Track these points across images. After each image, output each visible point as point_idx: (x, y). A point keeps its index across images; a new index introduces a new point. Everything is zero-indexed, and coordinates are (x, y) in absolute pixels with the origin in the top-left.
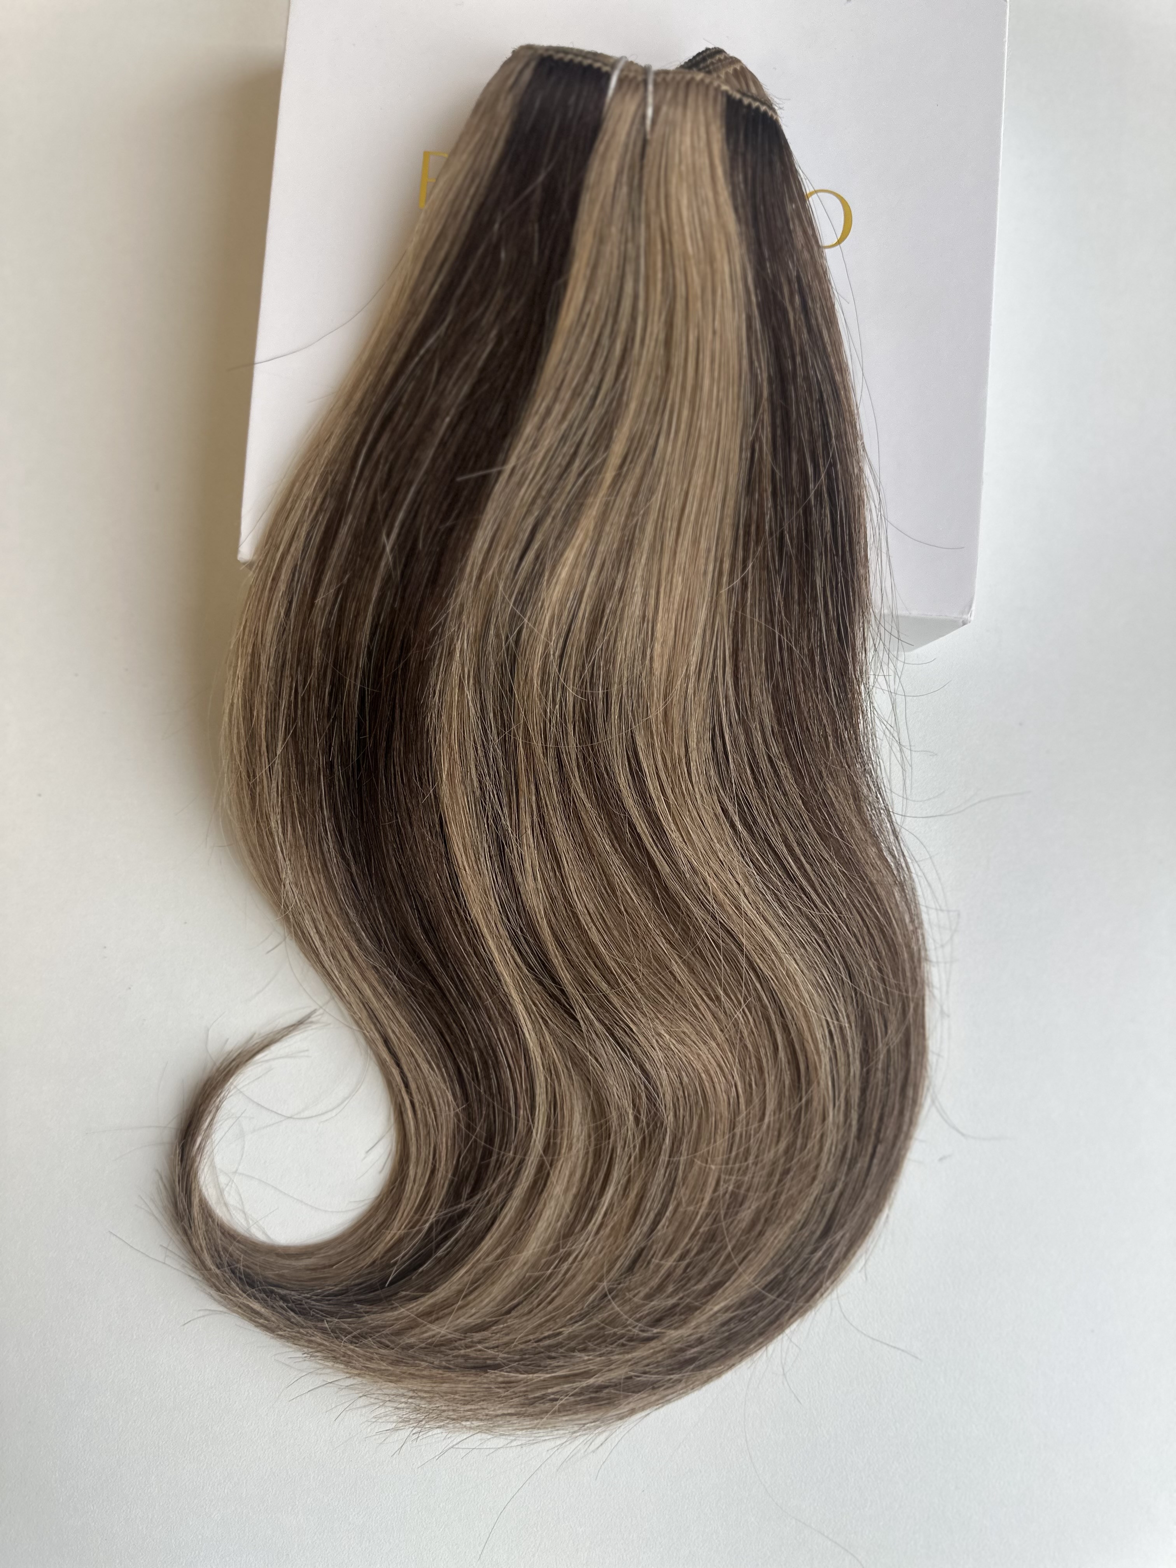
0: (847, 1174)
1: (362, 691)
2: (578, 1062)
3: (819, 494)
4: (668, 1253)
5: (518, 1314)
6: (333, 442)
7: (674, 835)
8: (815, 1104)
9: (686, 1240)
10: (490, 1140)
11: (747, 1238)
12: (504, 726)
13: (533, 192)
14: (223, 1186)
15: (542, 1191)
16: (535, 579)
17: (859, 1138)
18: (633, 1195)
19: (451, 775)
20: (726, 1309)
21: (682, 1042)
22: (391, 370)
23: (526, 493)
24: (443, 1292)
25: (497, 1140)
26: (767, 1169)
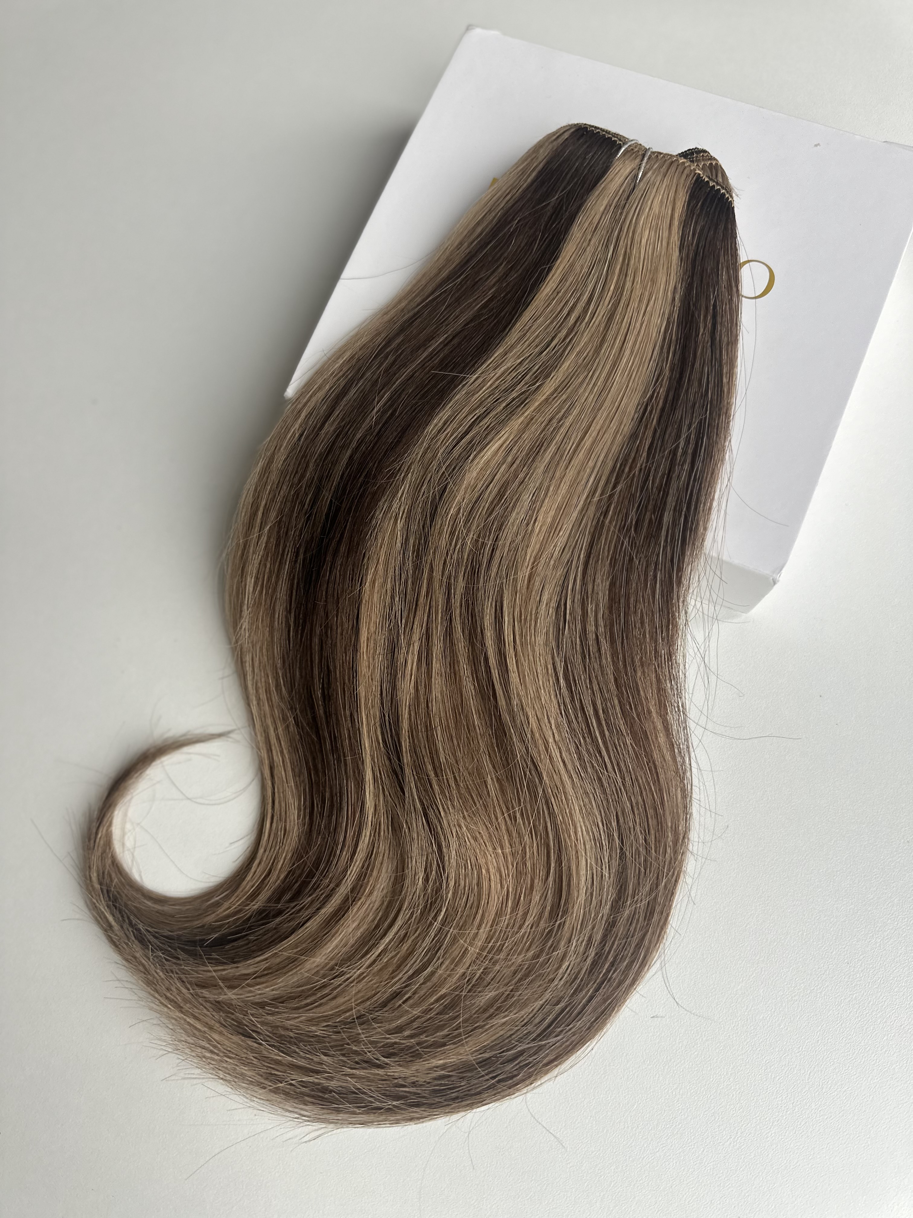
0: (572, 996)
1: (331, 501)
2: (395, 827)
3: (684, 455)
5: (290, 1006)
8: (565, 929)
9: (432, 1000)
12: (418, 559)
13: (548, 205)
15: (339, 921)
18: (404, 948)
19: (372, 585)
20: (443, 1067)
21: (475, 839)
23: (480, 395)
24: (242, 968)
25: (321, 867)
26: (513, 968)
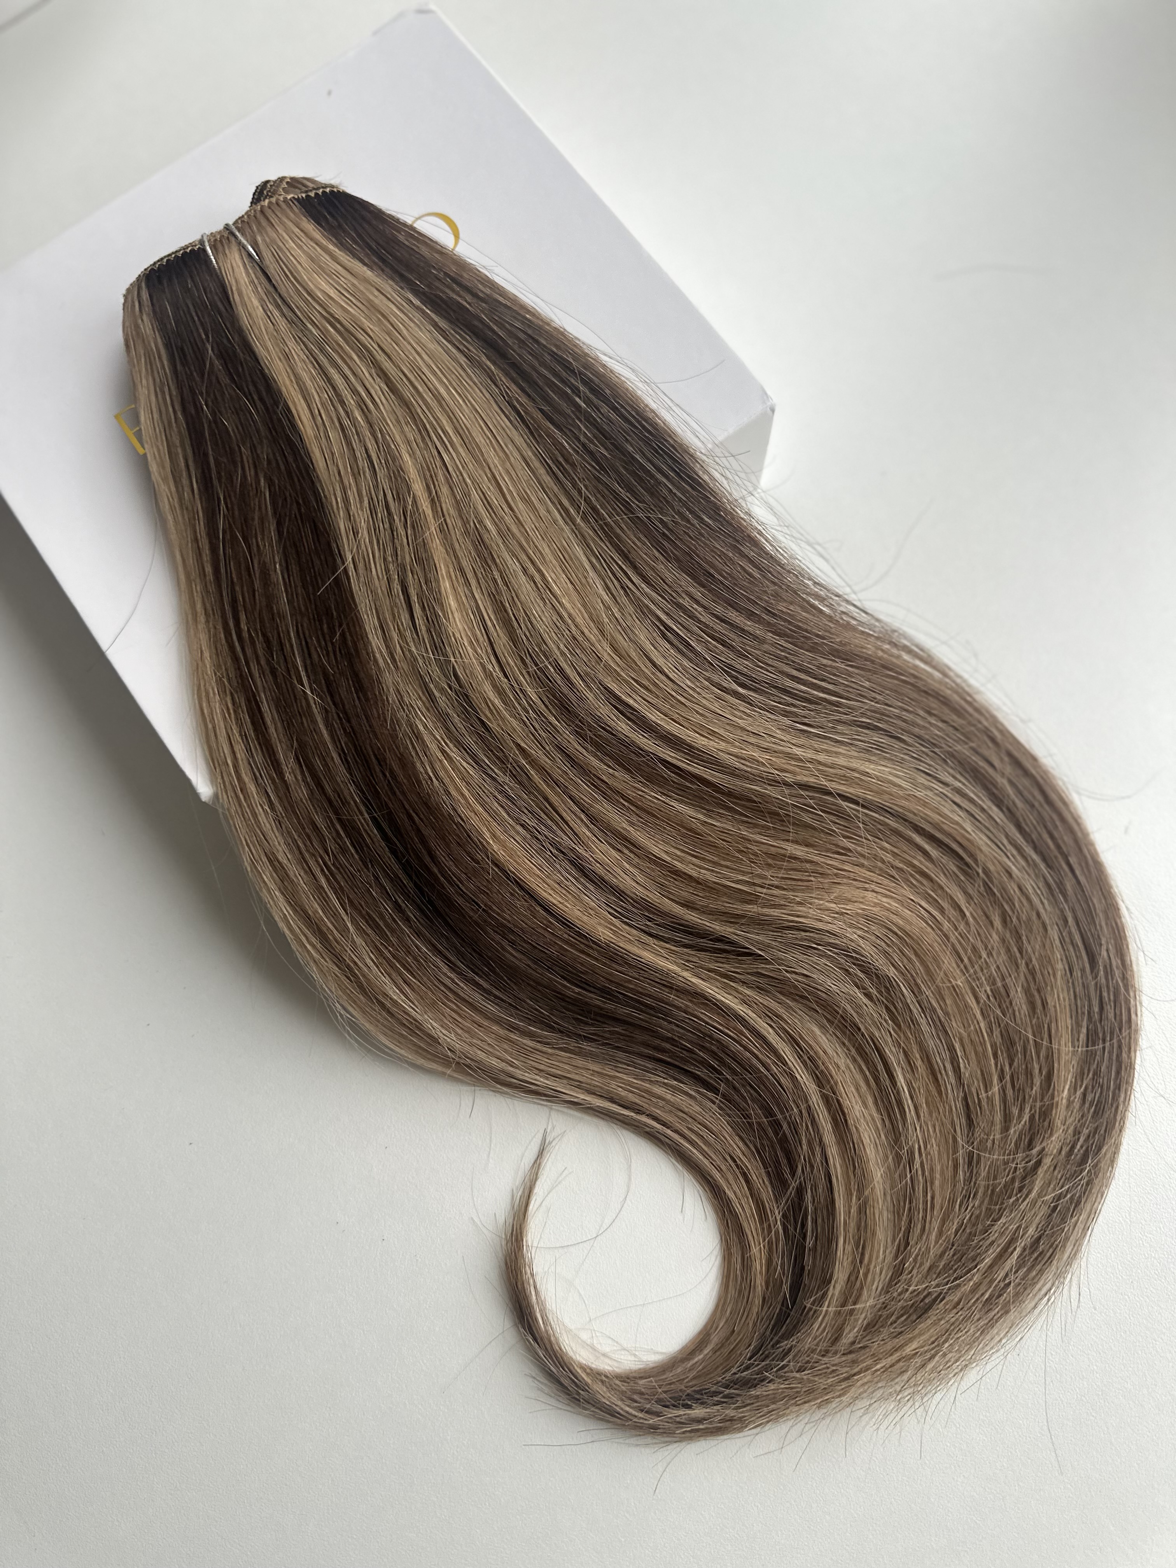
0: (1066, 901)
1: (374, 819)
3: (588, 402)
4: (987, 1086)
5: (915, 1238)
6: (207, 654)
7: (701, 742)
8: (992, 868)
9: (992, 1062)
10: (769, 1113)
11: (1038, 1018)
12: (502, 761)
13: (211, 364)
14: (589, 1341)
15: (846, 1121)
16: (435, 624)
17: (1049, 866)
18: (919, 1063)
19: (494, 836)
20: (1073, 1090)
22: (209, 569)
23: (377, 570)
24: (840, 1276)
25: (775, 1109)
26: (1002, 951)
